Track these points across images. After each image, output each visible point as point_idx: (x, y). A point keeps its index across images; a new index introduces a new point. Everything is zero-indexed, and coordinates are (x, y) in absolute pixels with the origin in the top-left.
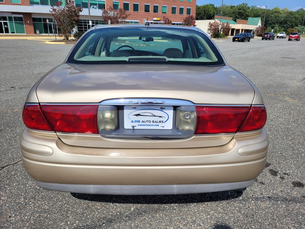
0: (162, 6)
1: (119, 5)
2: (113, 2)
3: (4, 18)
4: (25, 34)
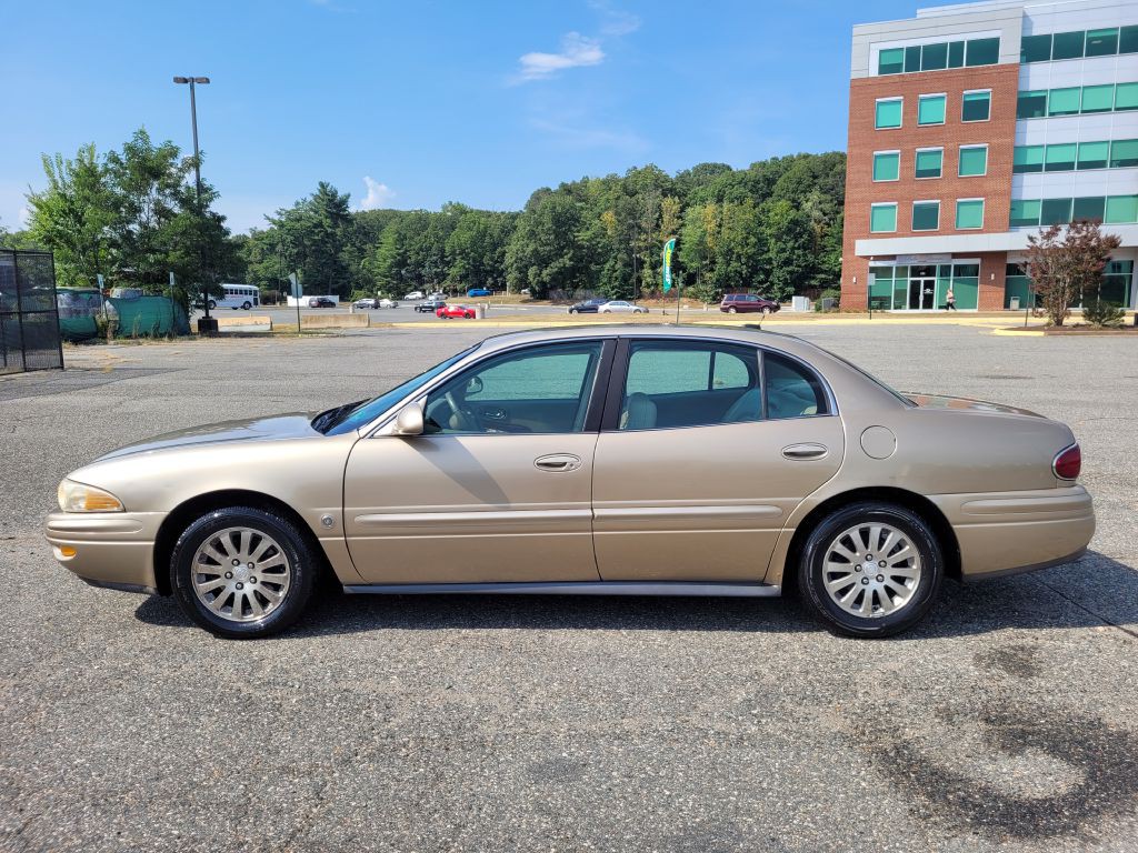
3: (930, 271)
4: (975, 311)
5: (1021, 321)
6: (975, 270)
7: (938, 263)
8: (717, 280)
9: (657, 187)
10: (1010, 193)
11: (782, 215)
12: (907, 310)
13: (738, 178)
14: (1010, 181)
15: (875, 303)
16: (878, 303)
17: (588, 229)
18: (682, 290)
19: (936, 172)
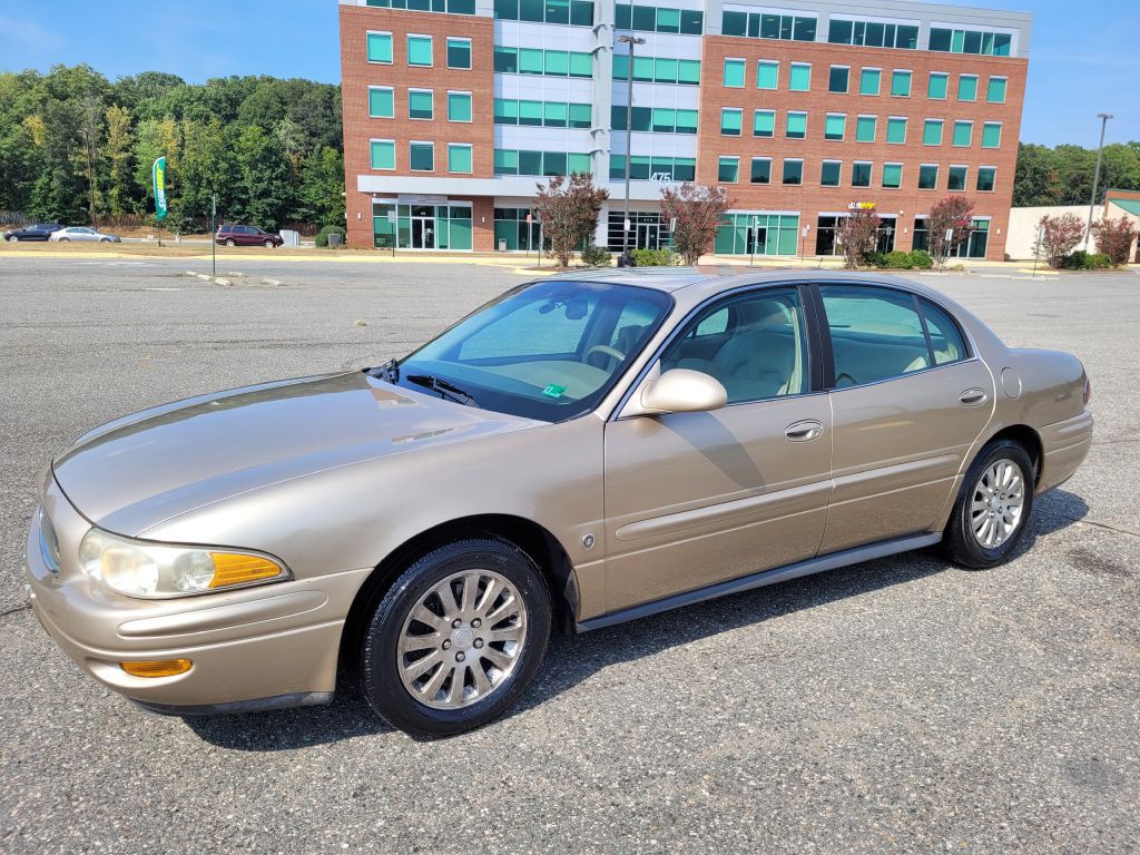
0: (886, 166)
1: (736, 166)
2: (721, 160)
3: (429, 211)
4: (471, 251)
5: (534, 261)
6: (466, 212)
7: (436, 204)
8: (186, 208)
9: (96, 92)
10: (493, 142)
11: (255, 141)
12: (411, 249)
13: (197, 93)
14: (492, 129)
15: (379, 240)
16: (385, 241)
17: (5, 135)
18: (143, 217)
19: (428, 114)
